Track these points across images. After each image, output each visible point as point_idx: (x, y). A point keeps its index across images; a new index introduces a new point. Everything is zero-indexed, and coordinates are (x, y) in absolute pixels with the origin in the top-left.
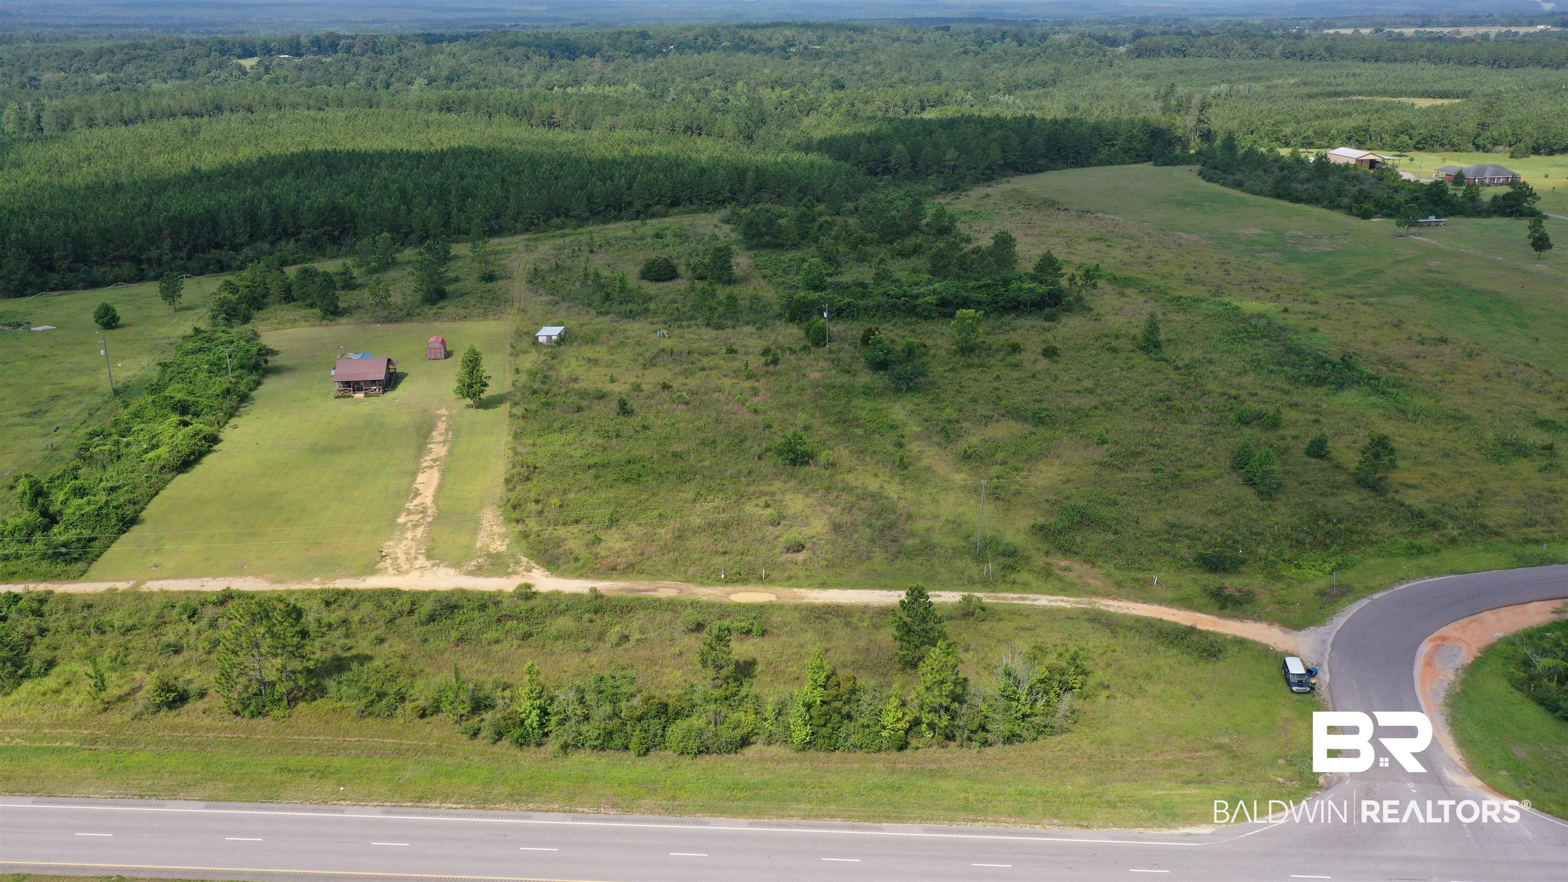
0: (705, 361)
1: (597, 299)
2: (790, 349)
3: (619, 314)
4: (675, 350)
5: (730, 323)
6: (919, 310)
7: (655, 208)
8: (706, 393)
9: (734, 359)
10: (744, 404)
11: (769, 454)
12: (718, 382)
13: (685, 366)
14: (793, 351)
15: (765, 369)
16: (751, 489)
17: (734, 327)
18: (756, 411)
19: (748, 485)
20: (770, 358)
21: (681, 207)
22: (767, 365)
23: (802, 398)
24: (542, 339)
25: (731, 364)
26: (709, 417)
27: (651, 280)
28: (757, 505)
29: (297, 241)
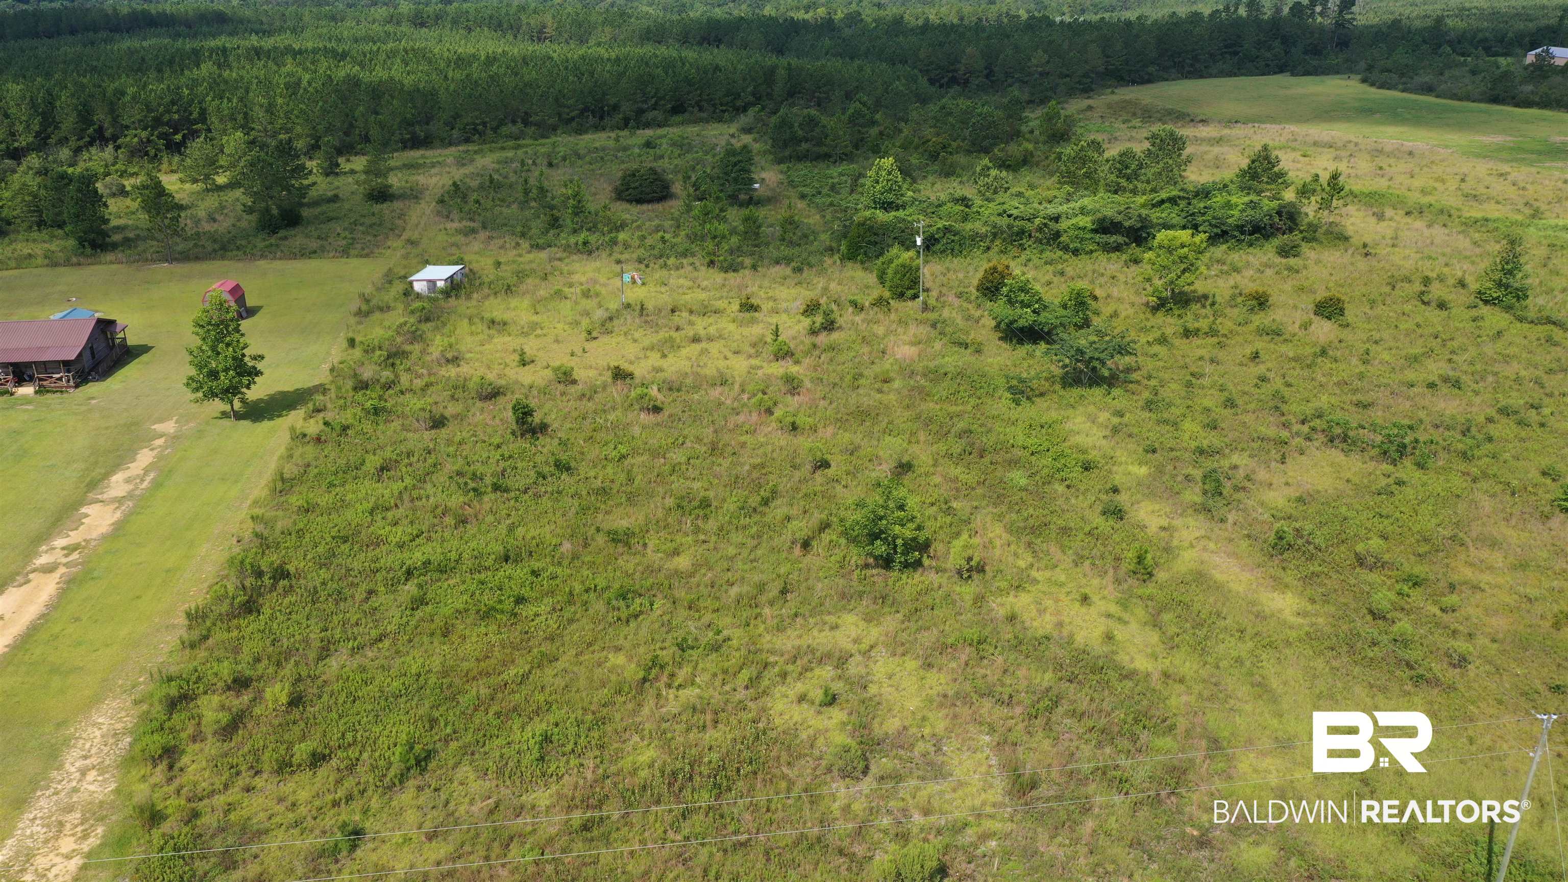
0: (701, 325)
1: (536, 226)
2: (854, 304)
3: (567, 248)
4: (650, 306)
5: (748, 261)
6: (1064, 238)
7: (650, 115)
8: (696, 388)
9: (753, 321)
10: (769, 412)
11: (826, 537)
12: (722, 364)
13: (663, 334)
14: (857, 307)
15: (808, 341)
16: (789, 641)
17: (754, 267)
18: (794, 427)
19: (780, 629)
20: (819, 319)
21: (686, 115)
22: (813, 332)
23: (885, 398)
24: (419, 287)
25: (746, 331)
26: (699, 440)
27: (630, 201)
28: (802, 699)
29: (117, 148)
